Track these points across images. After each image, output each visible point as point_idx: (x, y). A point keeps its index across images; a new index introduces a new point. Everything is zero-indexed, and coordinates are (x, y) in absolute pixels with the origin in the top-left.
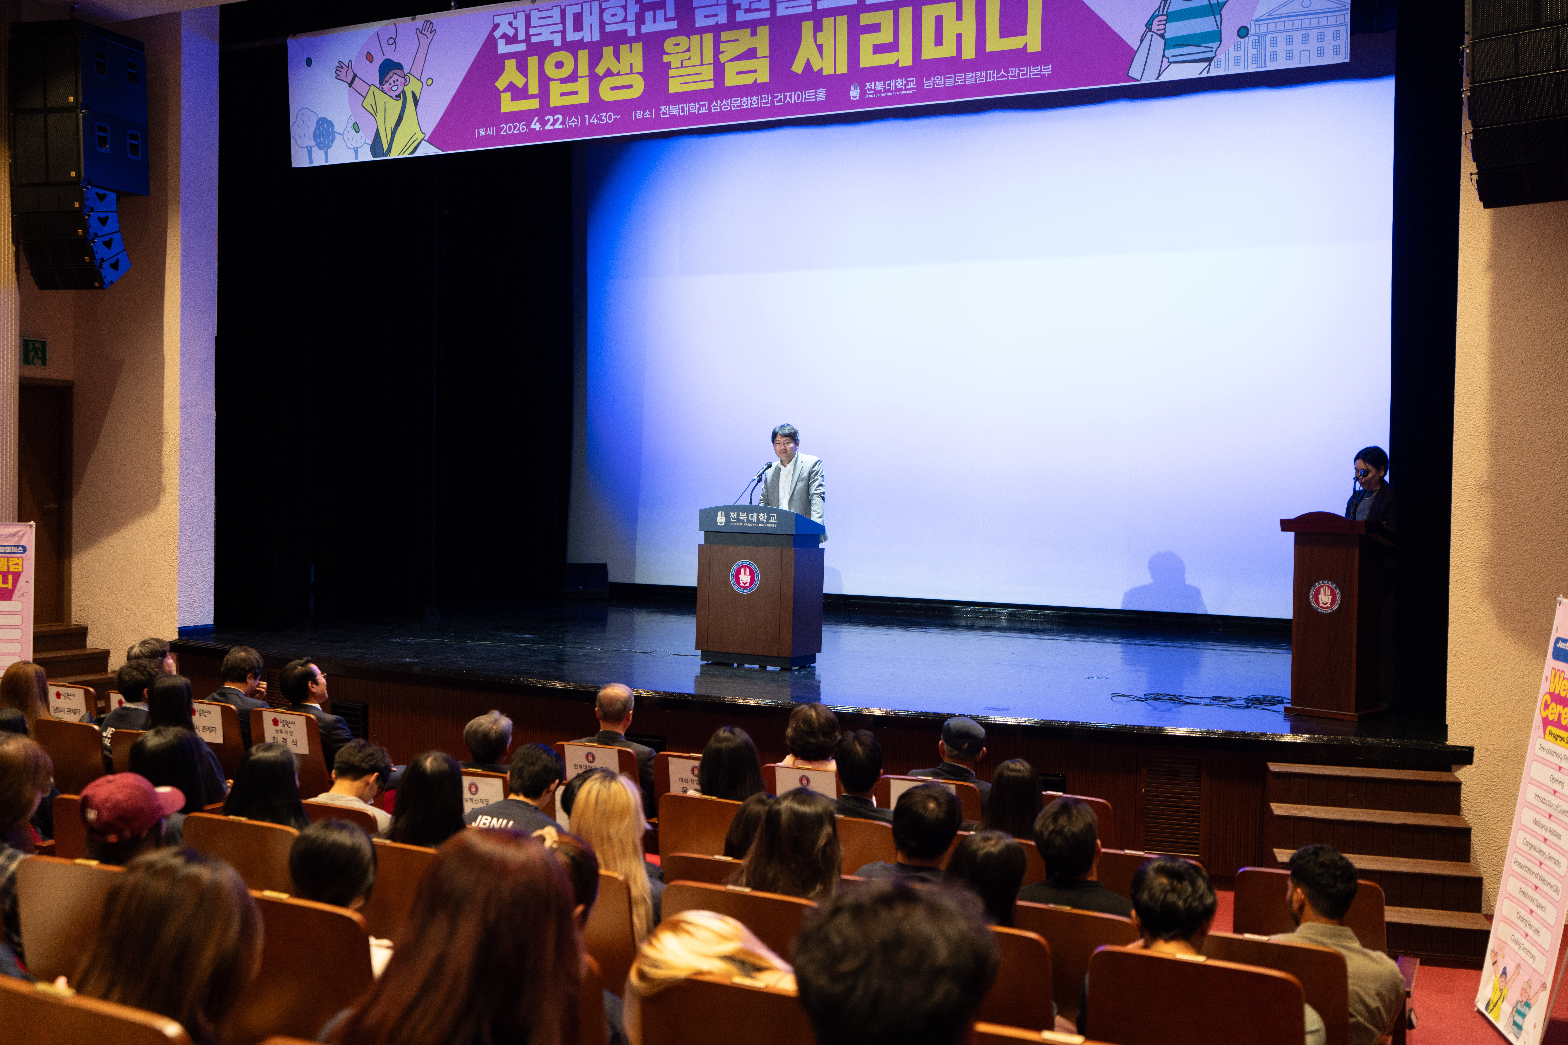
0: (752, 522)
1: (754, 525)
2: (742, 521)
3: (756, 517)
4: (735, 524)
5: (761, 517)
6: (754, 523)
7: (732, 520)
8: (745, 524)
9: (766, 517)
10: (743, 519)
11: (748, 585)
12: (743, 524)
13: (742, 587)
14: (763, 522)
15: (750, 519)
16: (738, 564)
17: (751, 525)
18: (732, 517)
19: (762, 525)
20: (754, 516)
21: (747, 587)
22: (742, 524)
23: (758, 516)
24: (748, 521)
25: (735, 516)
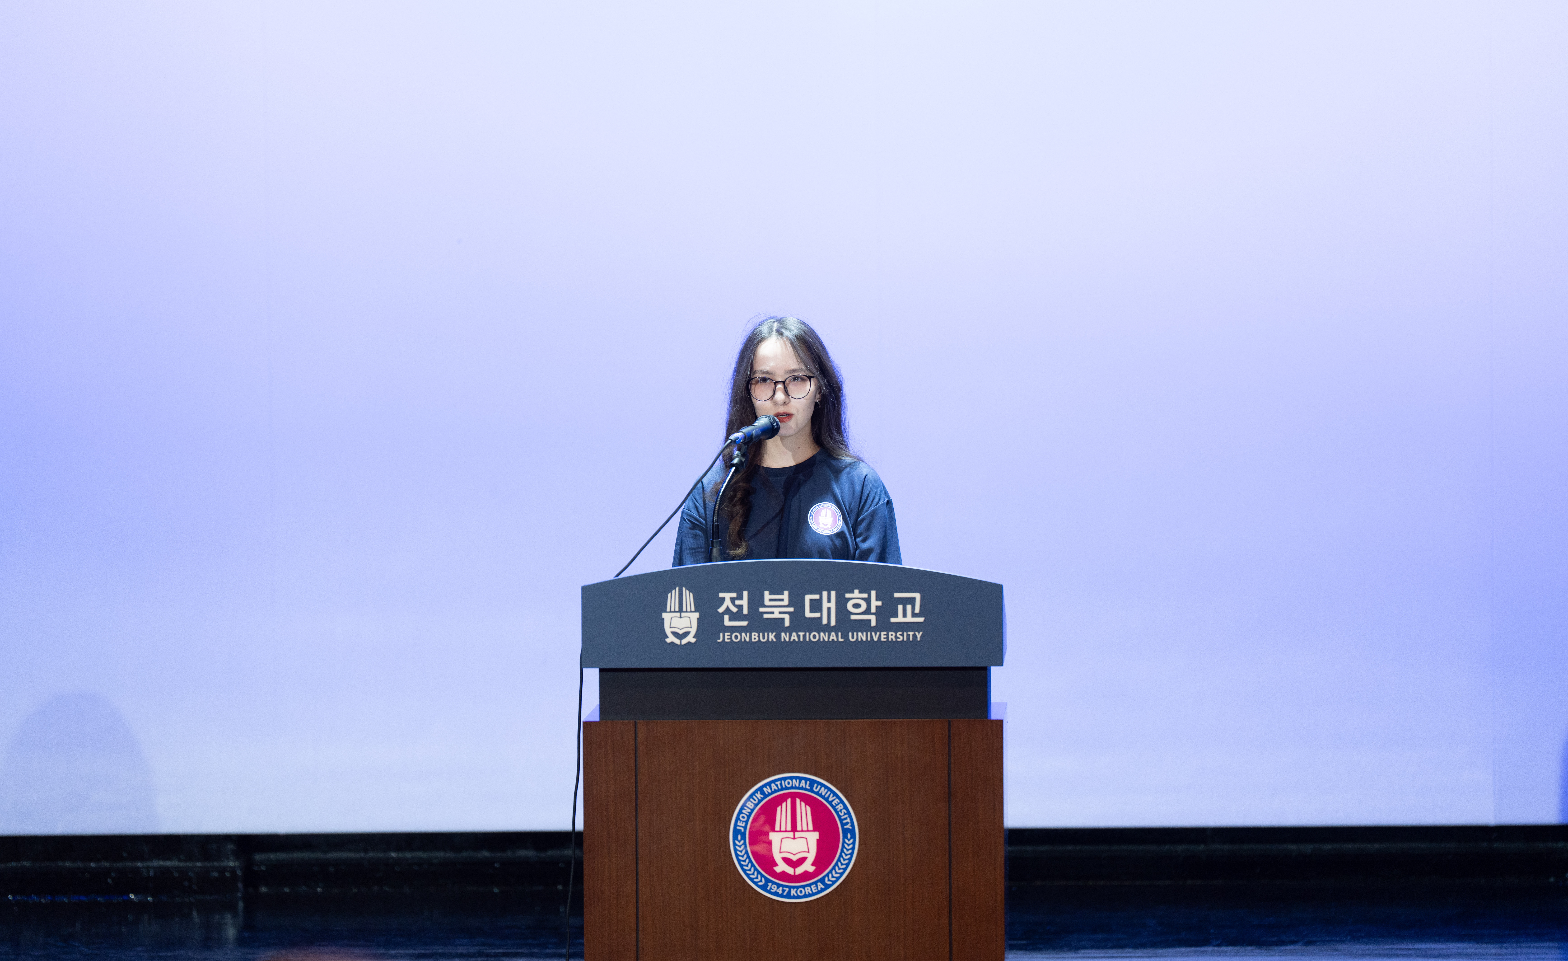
0: (816, 625)
1: (824, 636)
2: (776, 625)
3: (833, 605)
4: (745, 637)
5: (857, 606)
6: (828, 629)
7: (727, 622)
8: (785, 637)
9: (875, 603)
10: (776, 615)
11: (808, 867)
12: (778, 637)
13: (784, 876)
14: (864, 626)
15: (808, 614)
16: (761, 789)
17: (814, 637)
18: (728, 611)
19: (863, 637)
20: (825, 605)
21: (806, 876)
22: (772, 637)
23: (841, 603)
24: (799, 621)
25: (740, 607)
